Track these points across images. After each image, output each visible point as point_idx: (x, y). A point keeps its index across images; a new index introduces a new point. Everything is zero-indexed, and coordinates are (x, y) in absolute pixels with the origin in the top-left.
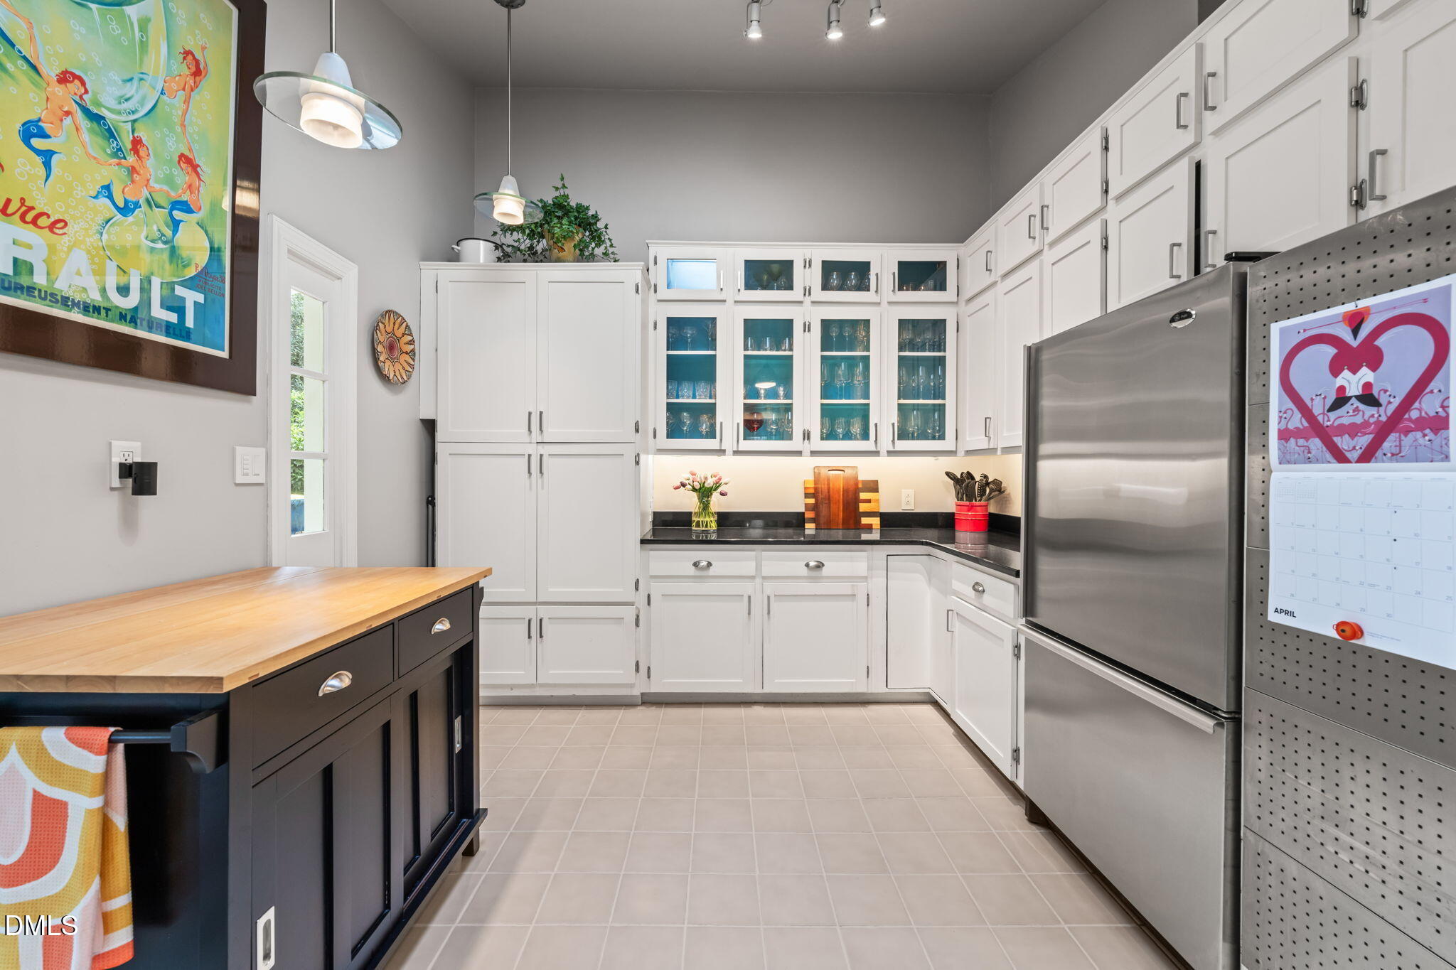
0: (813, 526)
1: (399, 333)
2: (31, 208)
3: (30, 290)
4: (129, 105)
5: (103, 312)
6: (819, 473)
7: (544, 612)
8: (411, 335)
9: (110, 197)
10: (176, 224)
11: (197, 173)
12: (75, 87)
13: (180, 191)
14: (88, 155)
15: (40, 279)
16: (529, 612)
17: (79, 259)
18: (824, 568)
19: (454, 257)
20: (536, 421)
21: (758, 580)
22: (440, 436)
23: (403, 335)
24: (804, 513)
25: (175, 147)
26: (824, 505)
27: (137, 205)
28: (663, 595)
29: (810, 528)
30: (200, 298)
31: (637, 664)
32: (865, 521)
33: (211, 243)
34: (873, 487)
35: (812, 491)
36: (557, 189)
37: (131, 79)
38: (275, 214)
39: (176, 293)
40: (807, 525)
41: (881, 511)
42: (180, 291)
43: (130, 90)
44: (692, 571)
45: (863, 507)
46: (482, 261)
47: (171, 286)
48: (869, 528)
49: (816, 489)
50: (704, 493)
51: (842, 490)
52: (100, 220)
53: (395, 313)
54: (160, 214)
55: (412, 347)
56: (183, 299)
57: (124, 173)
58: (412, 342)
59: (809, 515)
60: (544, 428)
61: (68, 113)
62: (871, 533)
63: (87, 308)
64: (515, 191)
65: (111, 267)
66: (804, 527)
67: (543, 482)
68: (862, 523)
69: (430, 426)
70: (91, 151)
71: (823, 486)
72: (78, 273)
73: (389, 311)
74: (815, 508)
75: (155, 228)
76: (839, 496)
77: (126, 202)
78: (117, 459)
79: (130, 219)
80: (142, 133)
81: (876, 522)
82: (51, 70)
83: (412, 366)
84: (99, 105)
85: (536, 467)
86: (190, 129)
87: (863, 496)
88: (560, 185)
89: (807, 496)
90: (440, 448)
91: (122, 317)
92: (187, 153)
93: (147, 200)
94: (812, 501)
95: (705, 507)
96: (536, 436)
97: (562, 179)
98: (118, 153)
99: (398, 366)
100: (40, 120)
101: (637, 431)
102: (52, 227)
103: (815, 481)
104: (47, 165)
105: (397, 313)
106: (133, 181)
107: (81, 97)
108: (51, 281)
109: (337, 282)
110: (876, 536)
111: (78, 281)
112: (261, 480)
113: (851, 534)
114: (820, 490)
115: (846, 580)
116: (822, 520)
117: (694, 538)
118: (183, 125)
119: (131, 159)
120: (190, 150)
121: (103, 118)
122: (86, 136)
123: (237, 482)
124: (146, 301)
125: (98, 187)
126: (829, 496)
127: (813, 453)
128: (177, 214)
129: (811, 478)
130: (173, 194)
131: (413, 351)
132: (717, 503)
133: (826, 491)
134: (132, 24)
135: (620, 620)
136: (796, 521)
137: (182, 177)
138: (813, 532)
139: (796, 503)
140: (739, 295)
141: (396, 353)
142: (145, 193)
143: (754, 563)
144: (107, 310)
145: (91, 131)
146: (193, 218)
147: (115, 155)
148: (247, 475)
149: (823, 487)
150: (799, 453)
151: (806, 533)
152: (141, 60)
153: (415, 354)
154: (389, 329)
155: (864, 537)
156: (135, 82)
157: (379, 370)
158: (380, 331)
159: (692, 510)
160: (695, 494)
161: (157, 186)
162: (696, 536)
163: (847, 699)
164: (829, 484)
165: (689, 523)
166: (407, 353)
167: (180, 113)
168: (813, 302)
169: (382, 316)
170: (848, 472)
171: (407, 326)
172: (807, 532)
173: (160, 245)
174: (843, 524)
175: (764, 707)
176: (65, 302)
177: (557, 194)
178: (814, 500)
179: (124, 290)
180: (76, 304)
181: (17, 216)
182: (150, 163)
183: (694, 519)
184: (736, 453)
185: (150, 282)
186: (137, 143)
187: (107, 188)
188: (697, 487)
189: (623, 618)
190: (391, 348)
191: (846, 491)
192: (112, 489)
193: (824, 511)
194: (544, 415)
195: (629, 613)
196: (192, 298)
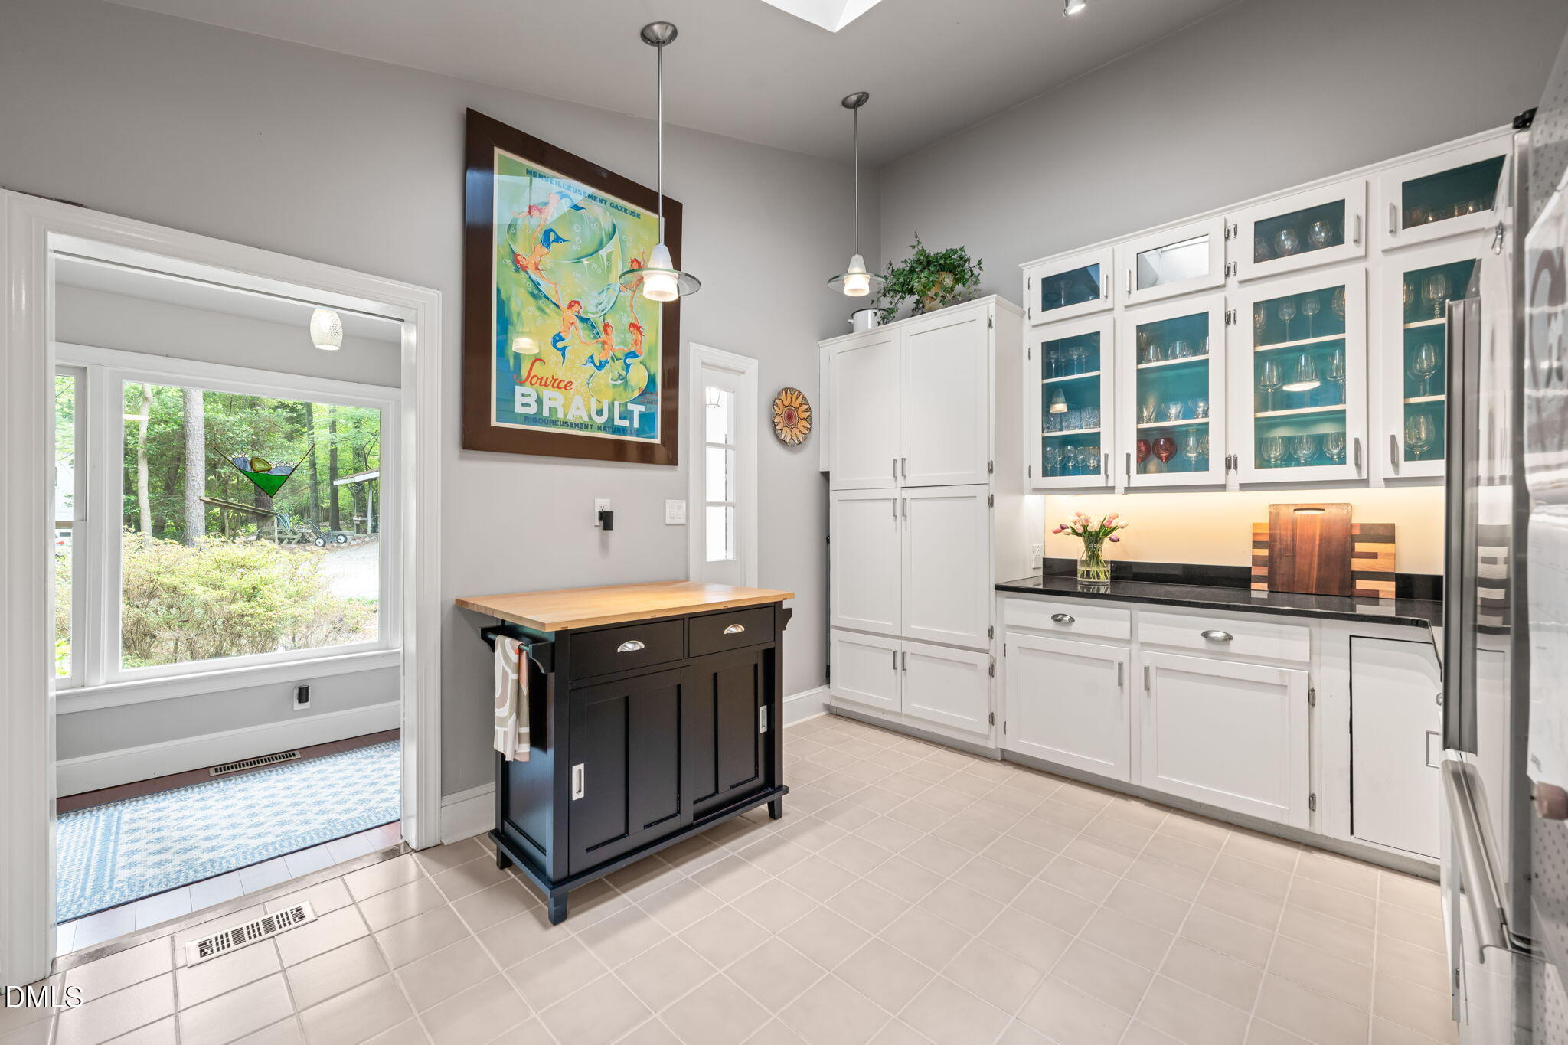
0: (1264, 586)
1: (796, 405)
2: (557, 379)
3: (555, 423)
4: (602, 306)
5: (590, 427)
6: (1278, 514)
7: (908, 647)
8: (807, 404)
9: (593, 362)
10: (627, 366)
11: (640, 332)
12: (576, 308)
13: (630, 346)
14: (582, 342)
15: (560, 416)
16: (896, 645)
17: (578, 401)
18: (1231, 642)
19: (850, 329)
20: (899, 467)
21: (1135, 647)
22: (833, 484)
23: (800, 405)
24: (1250, 568)
25: (627, 320)
26: (1284, 559)
27: (606, 362)
28: (1018, 647)
29: (1259, 590)
30: (642, 408)
31: (992, 716)
32: (1361, 585)
33: (649, 372)
34: (1386, 534)
35: (1266, 539)
36: (913, 247)
37: (603, 291)
38: (692, 341)
39: (629, 408)
40: (1254, 586)
41: (1397, 572)
42: (630, 407)
43: (603, 297)
44: (1051, 625)
45: (1358, 565)
46: (870, 327)
47: (625, 404)
48: (1373, 597)
49: (1272, 536)
50: (1093, 538)
51: (1318, 538)
52: (588, 376)
53: (791, 389)
54: (619, 363)
55: (808, 413)
56: (632, 412)
57: (599, 346)
58: (809, 409)
59: (1256, 571)
60: (907, 473)
61: (572, 323)
62: (1378, 604)
63: (581, 426)
64: (860, 267)
65: (593, 401)
66: (1250, 587)
67: (906, 525)
68: (1357, 588)
69: (826, 475)
70: (583, 339)
71: (1283, 532)
72: (578, 408)
73: (786, 389)
74: (1270, 562)
75: (616, 372)
76: (1313, 547)
77: (601, 362)
78: (598, 510)
79: (603, 371)
80: (609, 320)
81: (1388, 588)
82: (564, 304)
83: (810, 430)
84: (586, 312)
85: (900, 510)
86: (635, 307)
87: (1359, 547)
88: (915, 244)
89: (1256, 545)
90: (834, 497)
91: (599, 428)
92: (634, 322)
93: (612, 357)
94: (1265, 552)
95: (1094, 556)
96: (901, 482)
97: (916, 237)
98: (597, 335)
99: (795, 431)
100: (560, 332)
101: (991, 471)
102: (565, 387)
103: (1270, 524)
104: (563, 355)
105: (793, 389)
106: (604, 349)
107: (578, 312)
108: (565, 415)
109: (743, 375)
110: (1390, 611)
111: (579, 413)
112: (683, 521)
113: (1335, 605)
114: (1278, 537)
115: (1261, 662)
116: (1279, 580)
117: (1079, 589)
118: (631, 306)
119: (603, 337)
120: (636, 319)
121: (589, 319)
122: (581, 333)
123: (667, 523)
124: (611, 418)
125: (587, 358)
126: (1294, 546)
127: (1244, 487)
128: (628, 361)
129: (1265, 520)
130: (626, 349)
131: (809, 416)
132: (1109, 551)
133: (1290, 538)
134: (603, 260)
135: (973, 666)
136: (1235, 579)
137: (630, 337)
138: (1265, 596)
139: (1240, 556)
140: (1129, 297)
141: (795, 420)
142: (611, 354)
143: (1128, 624)
144: (592, 425)
145: (584, 329)
146: (638, 359)
147: (595, 337)
148: (673, 518)
149: (1285, 533)
150: (1222, 487)
151: (1252, 596)
152: (608, 275)
153: (811, 419)
154: (786, 403)
155: (1362, 609)
156: (605, 292)
157: (777, 437)
158: (777, 406)
159: (1079, 558)
160: (1080, 539)
161: (617, 348)
162: (1082, 588)
163: (1282, 833)
164: (1294, 530)
165: (1074, 573)
166: (804, 419)
167: (629, 299)
168: (1241, 282)
169: (779, 394)
170: (1331, 513)
171: (803, 397)
172: (1254, 595)
173: (619, 382)
174: (1317, 587)
175: (1145, 805)
176: (571, 425)
177: (916, 250)
178: (1267, 551)
179: (600, 413)
180: (577, 425)
181: (550, 386)
182: (613, 336)
183: (1081, 568)
184: (1129, 490)
185: (613, 405)
186: (606, 326)
187: (591, 357)
188: (1080, 530)
189: (976, 665)
190: (790, 417)
191: (1326, 540)
192: (596, 526)
193: (1283, 568)
194: (907, 462)
195: (983, 661)
196: (637, 409)
